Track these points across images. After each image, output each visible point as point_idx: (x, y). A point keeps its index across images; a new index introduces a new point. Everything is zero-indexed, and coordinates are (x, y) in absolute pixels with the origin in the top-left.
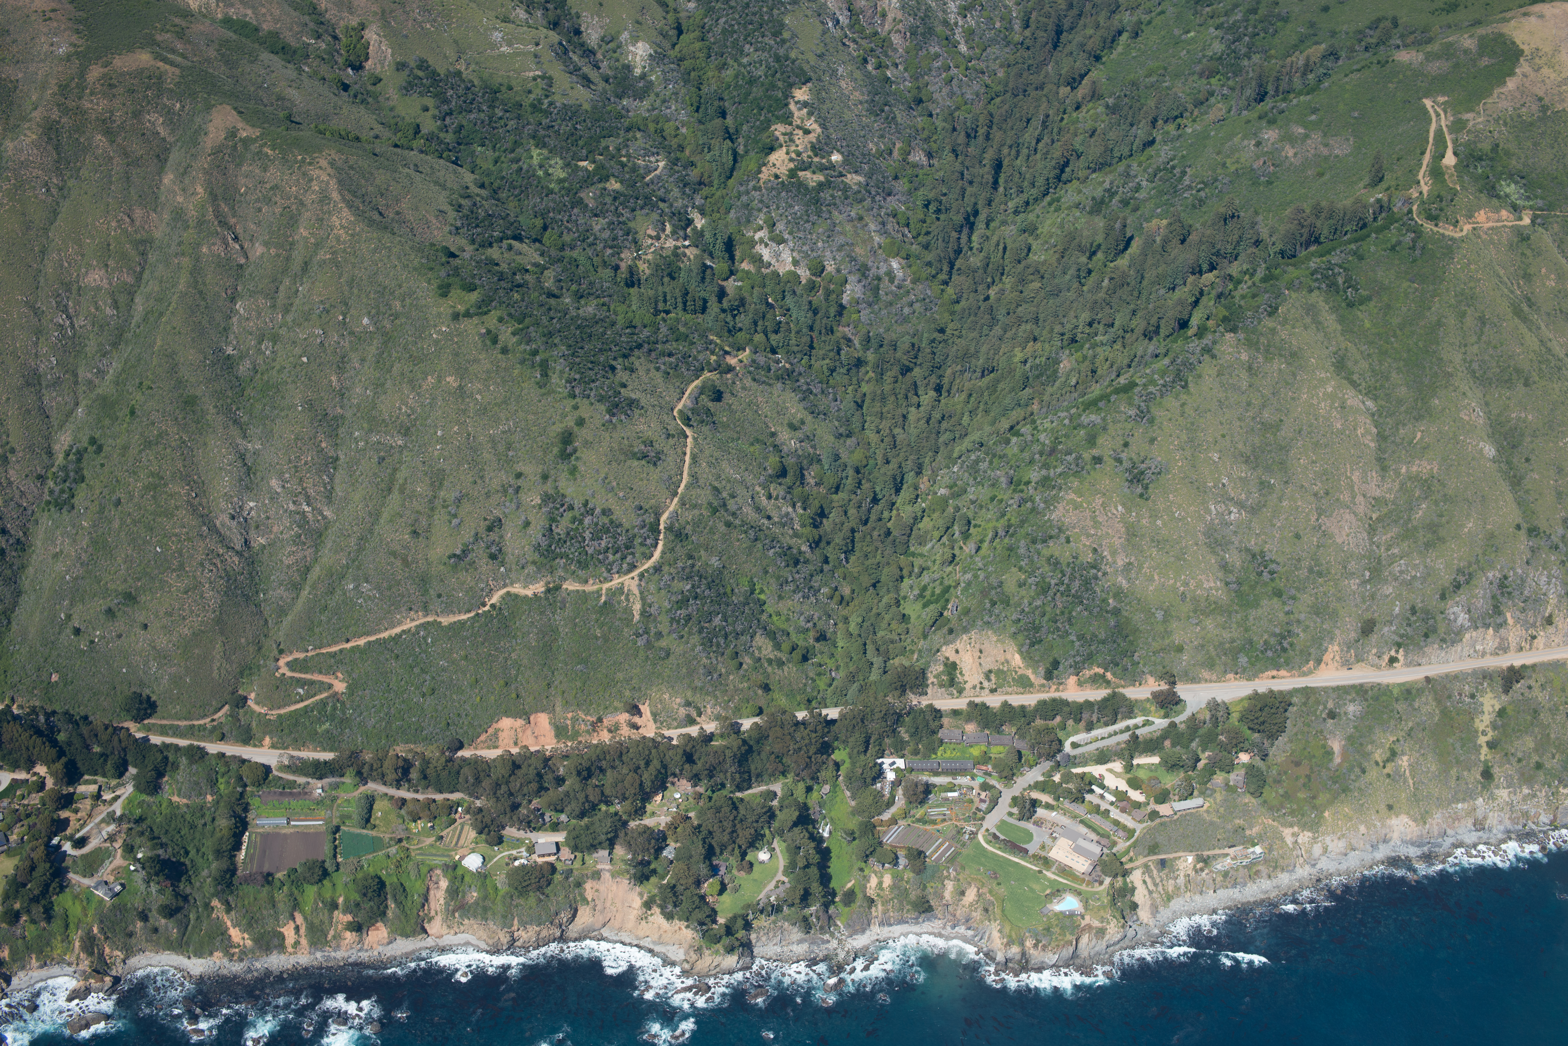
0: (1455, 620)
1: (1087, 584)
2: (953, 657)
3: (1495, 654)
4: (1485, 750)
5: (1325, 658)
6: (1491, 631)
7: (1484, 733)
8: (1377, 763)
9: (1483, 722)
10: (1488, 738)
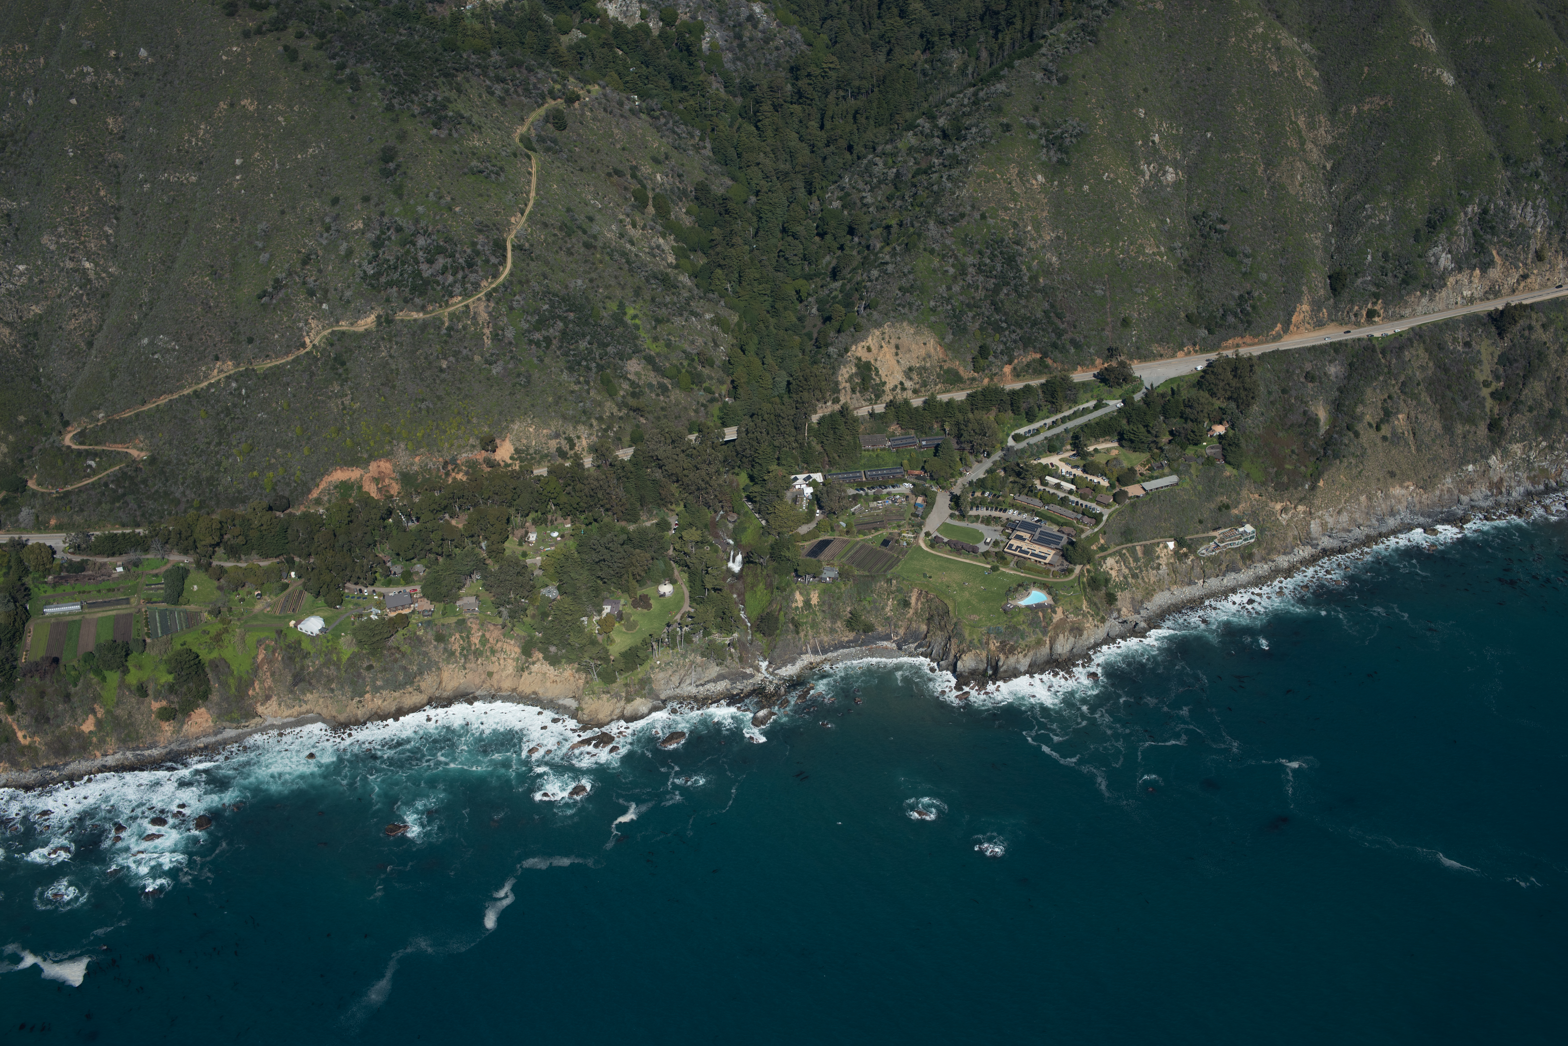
0: (1437, 261)
1: (1011, 260)
2: (865, 356)
3: (1485, 298)
4: (1489, 403)
5: (1294, 319)
6: (1477, 272)
7: (1486, 384)
8: (1370, 425)
9: (1483, 373)
10: (1492, 388)
